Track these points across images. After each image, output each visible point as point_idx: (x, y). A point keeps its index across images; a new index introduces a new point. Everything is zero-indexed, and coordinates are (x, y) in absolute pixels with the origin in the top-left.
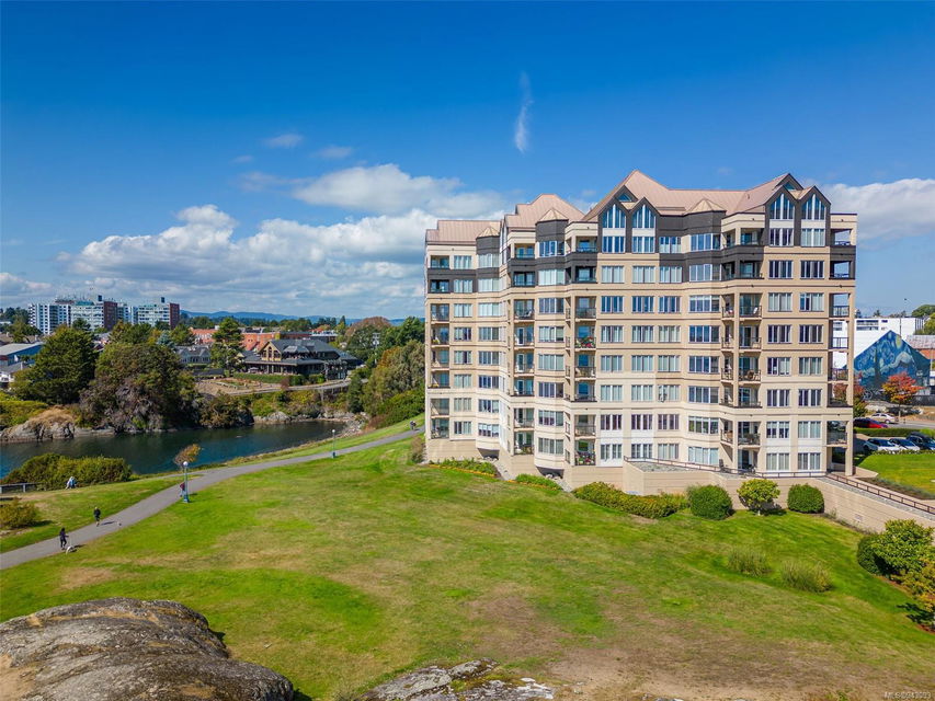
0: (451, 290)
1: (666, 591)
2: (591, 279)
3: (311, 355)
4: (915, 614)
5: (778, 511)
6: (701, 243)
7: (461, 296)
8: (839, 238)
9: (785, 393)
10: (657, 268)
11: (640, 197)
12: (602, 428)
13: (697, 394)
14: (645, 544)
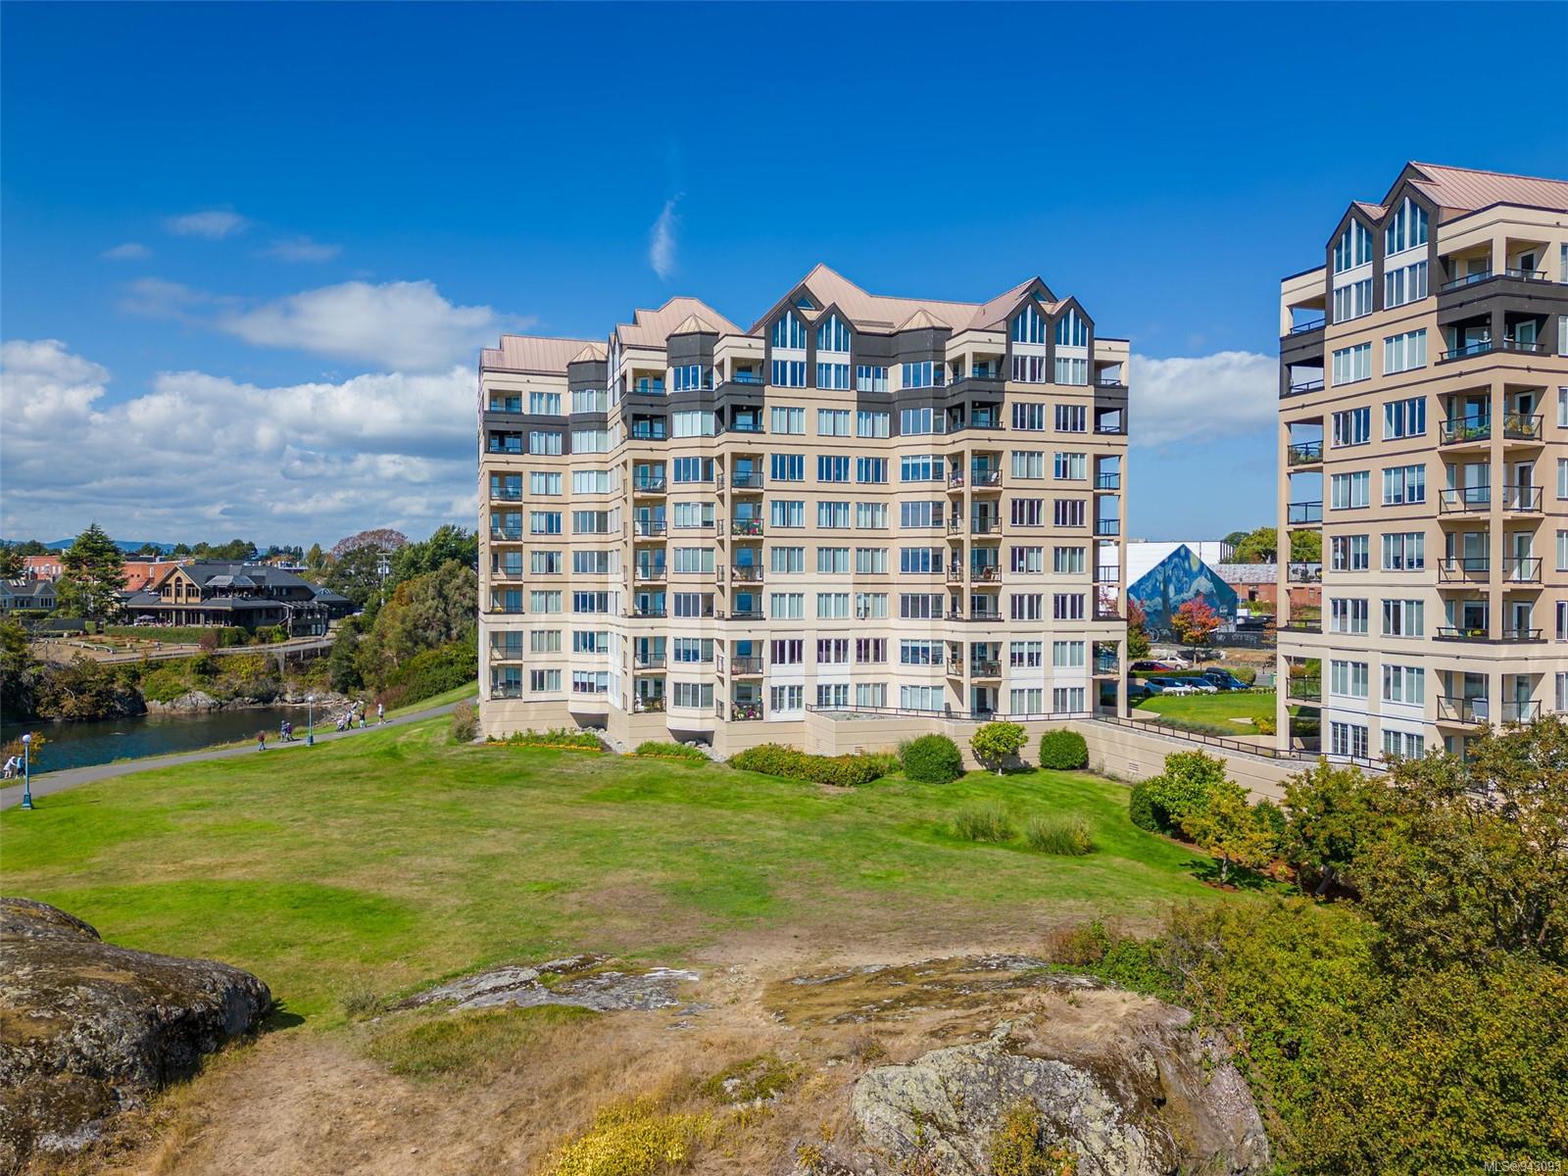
0: (525, 449)
1: (867, 864)
2: (756, 427)
3: (258, 592)
4: (1201, 871)
5: (1027, 770)
6: (917, 377)
7: (543, 459)
8: (1107, 376)
9: (1035, 600)
10: (854, 414)
11: (827, 304)
12: (774, 661)
13: (914, 606)
14: (837, 817)
